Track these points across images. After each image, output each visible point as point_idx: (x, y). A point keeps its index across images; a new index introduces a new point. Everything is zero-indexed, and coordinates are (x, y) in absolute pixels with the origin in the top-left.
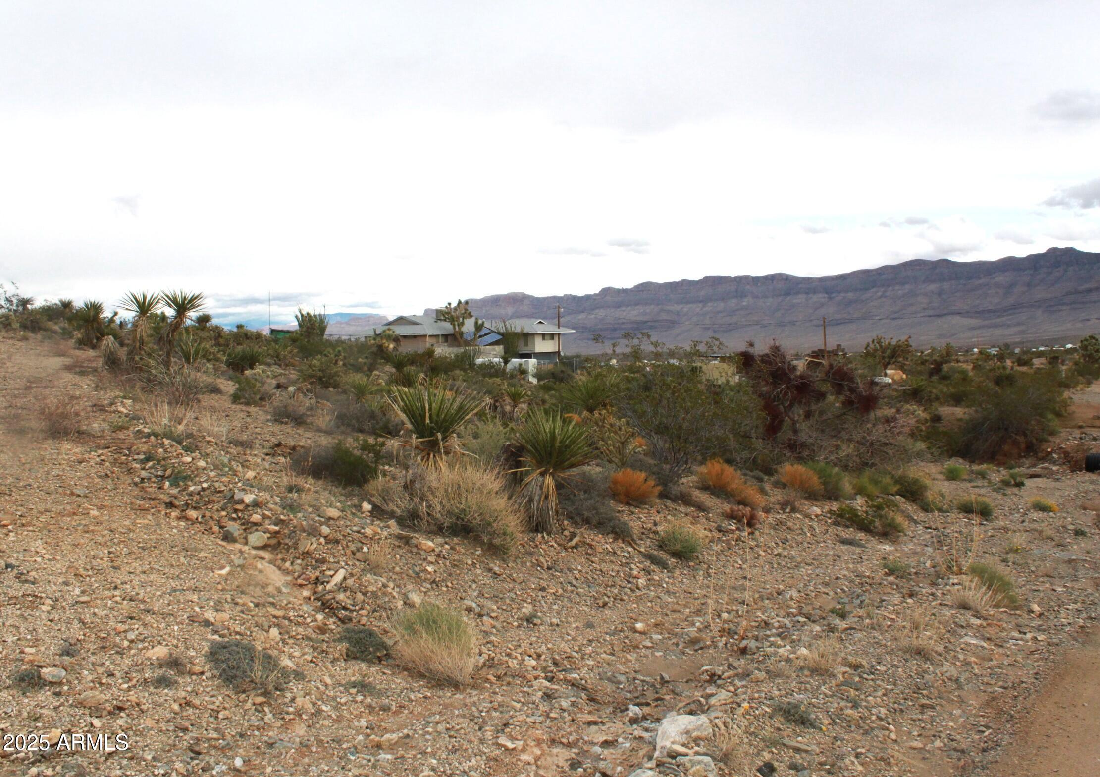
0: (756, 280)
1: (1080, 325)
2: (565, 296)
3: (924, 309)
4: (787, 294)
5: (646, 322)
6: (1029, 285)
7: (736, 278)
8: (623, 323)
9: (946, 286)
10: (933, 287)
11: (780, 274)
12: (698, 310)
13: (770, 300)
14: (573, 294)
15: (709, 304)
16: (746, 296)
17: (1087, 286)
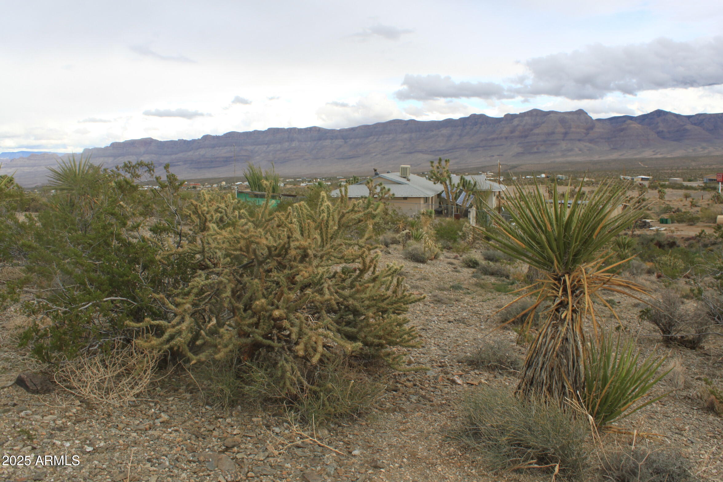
0: (300, 131)
1: (488, 159)
2: (179, 140)
3: (401, 149)
4: (320, 139)
5: (231, 157)
6: (460, 136)
7: (288, 129)
8: (217, 158)
9: (413, 135)
10: (406, 136)
11: (315, 127)
12: (264, 149)
13: (309, 143)
14: (184, 139)
15: (272, 146)
16: (294, 141)
17: (493, 136)
